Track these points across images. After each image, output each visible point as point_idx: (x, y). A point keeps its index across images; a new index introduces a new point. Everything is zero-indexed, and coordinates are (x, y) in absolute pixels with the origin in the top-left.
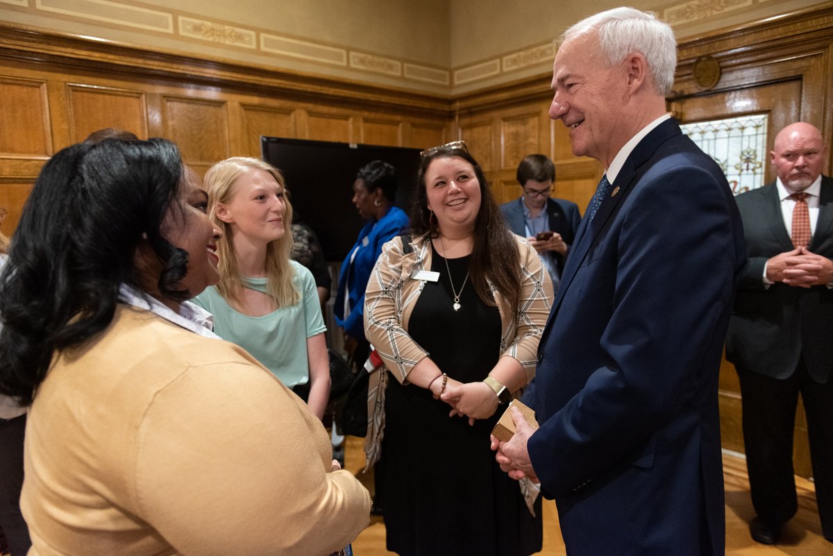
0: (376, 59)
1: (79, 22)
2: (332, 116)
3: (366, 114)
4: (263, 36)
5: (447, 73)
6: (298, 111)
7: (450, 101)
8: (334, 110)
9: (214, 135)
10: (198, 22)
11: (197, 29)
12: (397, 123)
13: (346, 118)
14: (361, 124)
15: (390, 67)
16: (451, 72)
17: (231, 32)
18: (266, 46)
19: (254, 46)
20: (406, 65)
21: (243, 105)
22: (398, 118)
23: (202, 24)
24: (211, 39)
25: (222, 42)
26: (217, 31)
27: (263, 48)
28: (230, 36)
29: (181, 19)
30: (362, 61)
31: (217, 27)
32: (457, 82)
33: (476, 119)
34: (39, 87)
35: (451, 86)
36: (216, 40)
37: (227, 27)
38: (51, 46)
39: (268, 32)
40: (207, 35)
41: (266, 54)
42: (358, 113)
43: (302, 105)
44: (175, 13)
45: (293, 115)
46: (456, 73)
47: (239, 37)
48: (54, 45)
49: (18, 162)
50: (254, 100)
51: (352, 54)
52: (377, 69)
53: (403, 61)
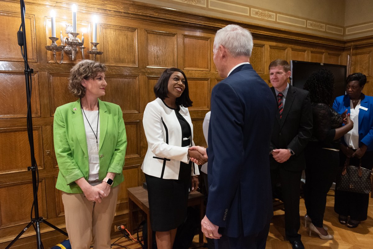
0: (316, 23)
1: (220, 12)
2: (300, 50)
3: (312, 49)
4: (278, 15)
5: (343, 29)
6: (288, 48)
7: (345, 42)
8: (301, 48)
9: (259, 60)
10: (257, 10)
11: (257, 13)
12: (322, 53)
13: (304, 51)
14: (310, 54)
15: (321, 27)
16: (344, 28)
17: (268, 14)
18: (279, 20)
19: (274, 20)
20: (327, 26)
21: (270, 46)
22: (323, 51)
23: (259, 11)
24: (261, 18)
25: (264, 18)
26: (263, 14)
27: (278, 21)
28: (267, 16)
29: (252, 9)
30: (311, 25)
31: (263, 12)
32: (347, 33)
33: (359, 51)
34: (208, 40)
35: (344, 35)
36: (262, 18)
37: (266, 12)
38: (215, 23)
39: (280, 13)
40: (260, 16)
41: (279, 23)
42: (309, 49)
43: (290, 45)
44: (250, 7)
45: (286, 51)
46: (347, 29)
47: (270, 16)
48: (216, 23)
49: (199, 72)
50: (274, 44)
51: (308, 21)
52: (317, 28)
53: (326, 24)
